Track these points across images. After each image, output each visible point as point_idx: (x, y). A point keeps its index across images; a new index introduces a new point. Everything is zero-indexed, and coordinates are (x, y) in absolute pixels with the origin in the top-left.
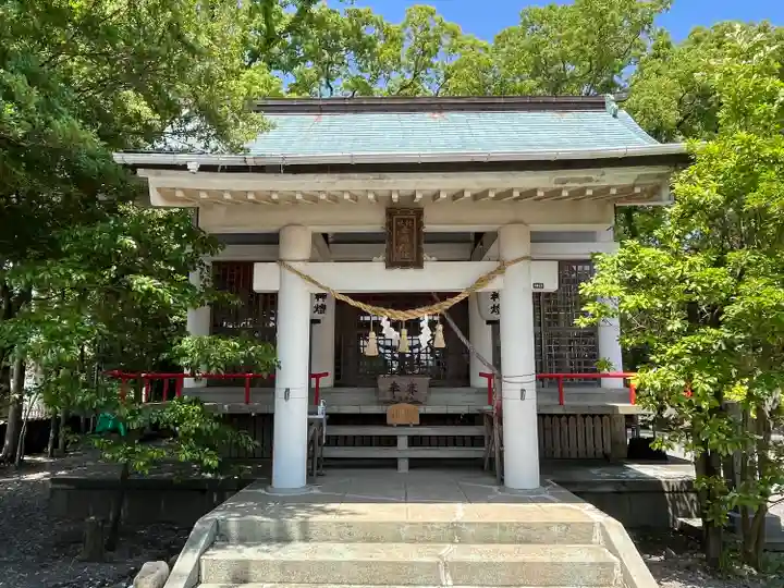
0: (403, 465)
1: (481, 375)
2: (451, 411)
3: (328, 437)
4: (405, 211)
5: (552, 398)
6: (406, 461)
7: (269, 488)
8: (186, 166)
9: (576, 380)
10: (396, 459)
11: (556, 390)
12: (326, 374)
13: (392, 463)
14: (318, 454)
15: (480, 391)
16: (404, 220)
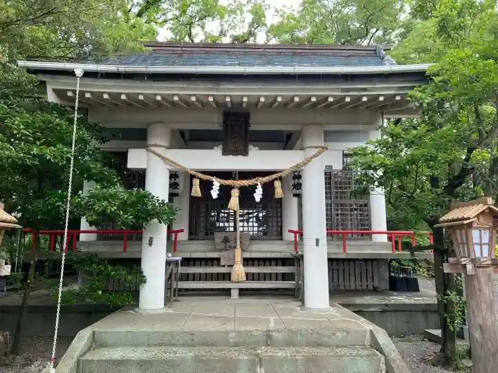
0: (235, 293)
1: (290, 231)
2: (268, 255)
3: (181, 274)
4: (237, 114)
5: (338, 248)
6: (238, 291)
7: (136, 309)
8: (74, 72)
9: (355, 236)
10: (230, 289)
11: (342, 243)
12: (182, 231)
13: (227, 292)
14: (174, 286)
15: (289, 243)
16: (236, 121)
